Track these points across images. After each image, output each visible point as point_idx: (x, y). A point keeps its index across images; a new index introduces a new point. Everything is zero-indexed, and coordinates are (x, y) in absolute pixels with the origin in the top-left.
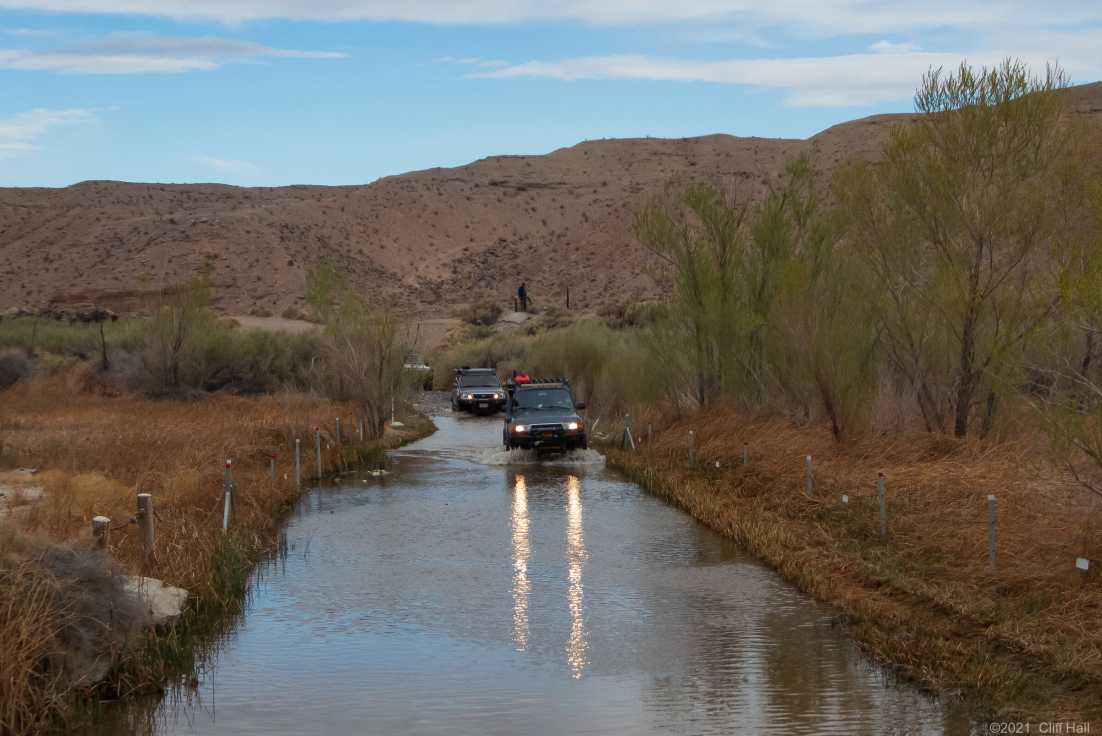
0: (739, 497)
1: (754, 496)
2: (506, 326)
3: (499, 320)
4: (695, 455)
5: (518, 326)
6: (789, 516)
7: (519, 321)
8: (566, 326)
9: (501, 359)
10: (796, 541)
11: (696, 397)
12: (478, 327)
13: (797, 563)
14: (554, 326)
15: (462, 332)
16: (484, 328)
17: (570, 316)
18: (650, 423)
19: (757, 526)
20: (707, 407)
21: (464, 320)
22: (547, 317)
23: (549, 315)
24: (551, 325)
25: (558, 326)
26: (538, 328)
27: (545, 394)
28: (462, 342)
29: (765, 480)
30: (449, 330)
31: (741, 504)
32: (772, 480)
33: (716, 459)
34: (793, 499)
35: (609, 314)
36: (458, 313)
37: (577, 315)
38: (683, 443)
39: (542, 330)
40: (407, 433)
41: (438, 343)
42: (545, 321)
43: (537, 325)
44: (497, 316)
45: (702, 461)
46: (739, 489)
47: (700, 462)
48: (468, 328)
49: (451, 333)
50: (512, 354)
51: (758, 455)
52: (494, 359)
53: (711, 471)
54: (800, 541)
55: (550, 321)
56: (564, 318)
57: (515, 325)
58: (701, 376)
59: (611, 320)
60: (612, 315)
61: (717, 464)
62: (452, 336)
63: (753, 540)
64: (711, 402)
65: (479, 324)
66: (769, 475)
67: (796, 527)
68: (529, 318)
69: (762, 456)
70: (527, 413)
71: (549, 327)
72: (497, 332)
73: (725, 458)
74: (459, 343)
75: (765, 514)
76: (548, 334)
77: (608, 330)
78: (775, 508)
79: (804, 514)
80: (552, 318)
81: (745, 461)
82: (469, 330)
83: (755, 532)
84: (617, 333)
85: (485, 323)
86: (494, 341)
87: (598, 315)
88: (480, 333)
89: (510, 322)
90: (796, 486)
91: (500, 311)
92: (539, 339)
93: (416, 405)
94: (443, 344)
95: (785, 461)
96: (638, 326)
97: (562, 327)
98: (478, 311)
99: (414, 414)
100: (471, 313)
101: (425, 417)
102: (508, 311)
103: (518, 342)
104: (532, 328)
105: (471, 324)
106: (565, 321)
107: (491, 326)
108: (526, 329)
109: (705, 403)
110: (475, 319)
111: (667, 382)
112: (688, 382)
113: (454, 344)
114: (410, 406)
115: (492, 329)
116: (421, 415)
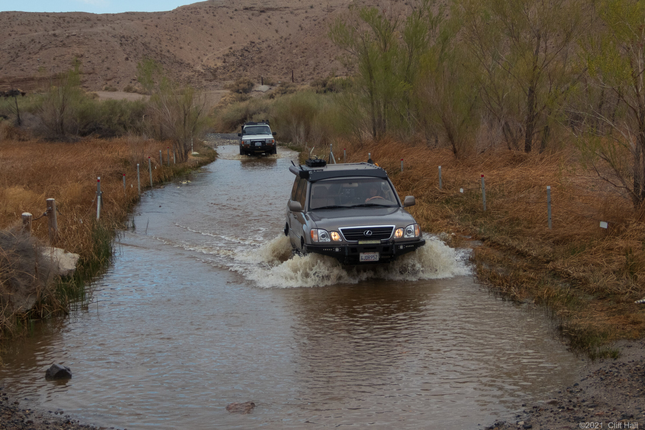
0: (399, 191)
1: (408, 190)
2: (257, 93)
3: (253, 90)
5: (264, 94)
6: (429, 201)
7: (264, 91)
8: (293, 92)
9: (254, 113)
10: (434, 216)
11: (371, 133)
12: (240, 95)
14: (285, 93)
15: (231, 98)
16: (244, 95)
18: (345, 149)
20: (378, 139)
21: (232, 90)
22: (281, 88)
23: (282, 86)
24: (283, 92)
25: (287, 93)
26: (275, 94)
28: (231, 103)
29: (414, 180)
30: (223, 97)
32: (418, 180)
34: (431, 191)
35: (317, 85)
36: (228, 86)
37: (298, 86)
39: (278, 95)
40: (202, 158)
41: (217, 105)
42: (280, 90)
43: (275, 92)
44: (251, 88)
46: (399, 186)
48: (235, 95)
49: (224, 98)
50: (261, 110)
51: (409, 166)
52: (250, 113)
54: (436, 216)
55: (283, 90)
56: (291, 88)
57: (262, 93)
58: (374, 120)
59: (319, 88)
60: (319, 86)
62: (225, 100)
64: (380, 136)
65: (241, 93)
66: (416, 178)
67: (433, 208)
68: (270, 89)
69: (411, 167)
71: (282, 94)
72: (251, 97)
73: (389, 169)
74: (229, 104)
76: (282, 98)
77: (317, 94)
78: (421, 197)
79: (437, 200)
80: (284, 88)
81: (402, 170)
82: (235, 96)
84: (323, 96)
85: (244, 92)
86: (250, 103)
87: (311, 86)
88: (241, 98)
89: (259, 91)
90: (432, 184)
91: (252, 85)
92: (277, 101)
93: (206, 142)
94: (220, 105)
95: (425, 169)
96: (335, 92)
97: (290, 93)
98: (240, 85)
99: (205, 147)
100: (236, 87)
101: (211, 149)
102: (258, 85)
103: (264, 103)
104: (272, 95)
105: (236, 93)
106: (292, 90)
107: (248, 94)
108: (269, 95)
109: (376, 136)
110: (238, 90)
111: (353, 124)
112: (366, 124)
113: (226, 105)
114: (202, 142)
115: (248, 95)
116: (209, 147)
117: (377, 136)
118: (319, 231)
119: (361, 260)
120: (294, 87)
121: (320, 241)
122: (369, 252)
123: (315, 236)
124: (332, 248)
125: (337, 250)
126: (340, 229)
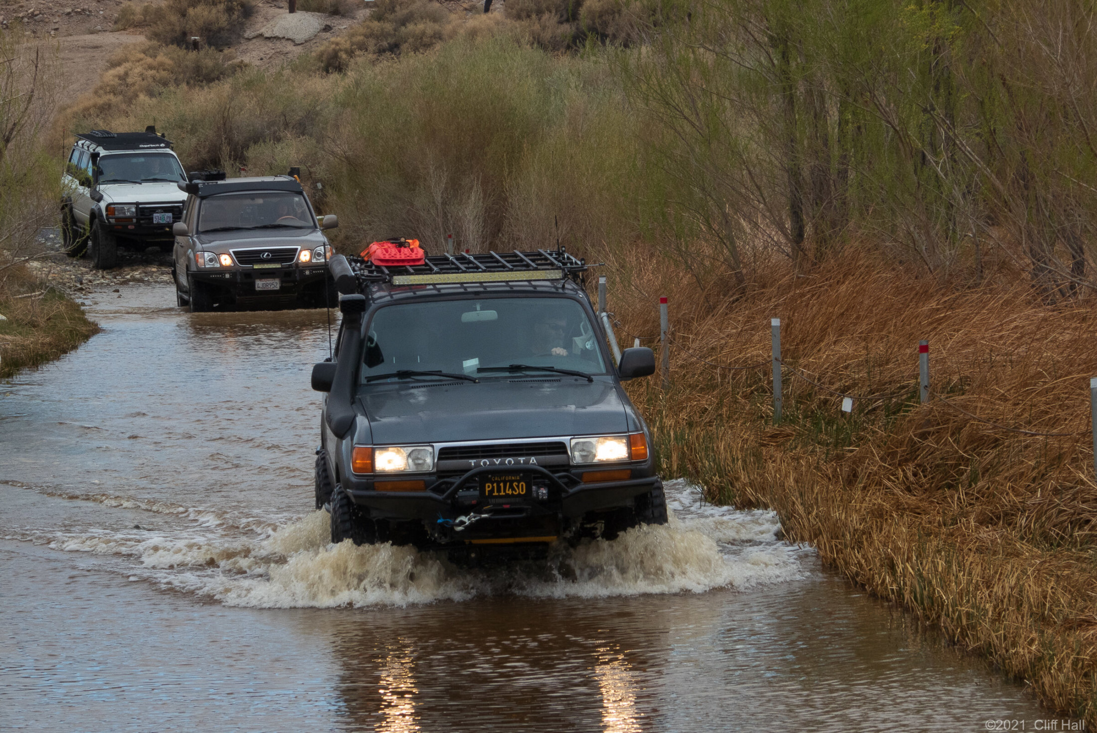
0: (909, 490)
1: (950, 486)
2: (267, 49)
3: (248, 33)
4: (785, 382)
5: (298, 50)
7: (300, 37)
8: (427, 46)
9: (256, 138)
11: (781, 228)
12: (192, 55)
13: (1075, 663)
14: (394, 48)
15: (151, 67)
16: (208, 58)
17: (435, 18)
18: (664, 301)
19: (961, 566)
20: (811, 255)
21: (156, 35)
22: (376, 25)
23: (379, 18)
24: (385, 44)
25: (404, 47)
26: (351, 53)
27: (491, 315)
28: (151, 94)
29: (978, 442)
30: (114, 64)
31: (916, 511)
32: (996, 443)
33: (844, 391)
34: (1056, 492)
35: (539, 12)
36: (139, 17)
37: (453, 16)
38: (754, 352)
39: (361, 58)
41: (87, 99)
42: (370, 35)
43: (347, 45)
44: (242, 24)
45: (804, 397)
46: (910, 468)
47: (800, 399)
48: (166, 56)
49: (120, 70)
50: (286, 125)
51: (955, 379)
52: (237, 138)
53: (829, 423)
55: (383, 35)
56: (421, 26)
57: (290, 47)
58: (794, 173)
59: (544, 28)
60: (546, 16)
61: (847, 405)
62: (123, 78)
63: (954, 605)
64: (822, 241)
65: (195, 46)
66: (988, 431)
68: (327, 29)
69: (964, 380)
70: (420, 395)
71: (381, 51)
72: (242, 66)
73: (866, 389)
74: (142, 97)
75: (983, 535)
76: (377, 69)
77: (537, 54)
78: (1007, 518)
80: (388, 27)
81: (924, 395)
82: (168, 61)
83: (958, 584)
84: (563, 63)
85: (210, 44)
86: (236, 90)
87: (508, 15)
88: (198, 69)
89: (277, 38)
90: (1060, 457)
91: (248, 12)
92: (357, 84)
93: (35, 264)
94: (100, 101)
95: (1028, 393)
96: (617, 43)
97: (416, 50)
98: (191, 11)
99: (33, 287)
100: (174, 18)
101: (61, 297)
102: (273, 11)
103: (300, 92)
104: (335, 55)
105: (174, 47)
106: (423, 33)
107: (226, 51)
108: (320, 57)
109: (806, 244)
110: (184, 34)
111: (703, 189)
112: (759, 188)
113: (130, 101)
114: (22, 268)
115: (230, 58)
116: (52, 290)
117: (808, 243)
118: (206, 254)
119: (257, 289)
120: (435, 20)
121: (207, 266)
122: (267, 278)
123: (201, 261)
124: (221, 274)
125: (227, 276)
126: (231, 251)
